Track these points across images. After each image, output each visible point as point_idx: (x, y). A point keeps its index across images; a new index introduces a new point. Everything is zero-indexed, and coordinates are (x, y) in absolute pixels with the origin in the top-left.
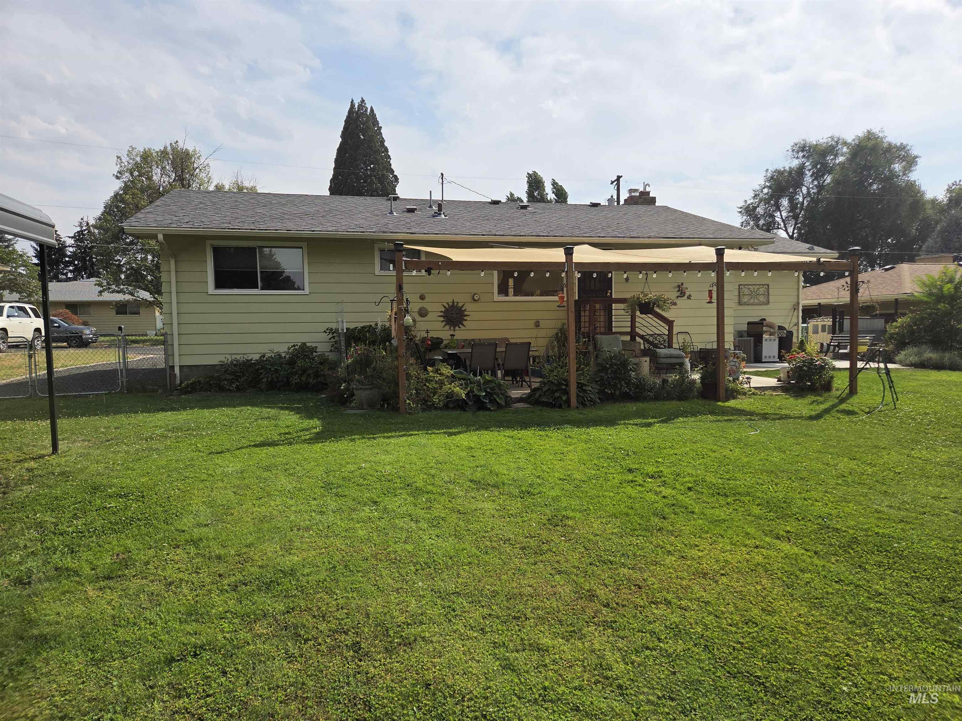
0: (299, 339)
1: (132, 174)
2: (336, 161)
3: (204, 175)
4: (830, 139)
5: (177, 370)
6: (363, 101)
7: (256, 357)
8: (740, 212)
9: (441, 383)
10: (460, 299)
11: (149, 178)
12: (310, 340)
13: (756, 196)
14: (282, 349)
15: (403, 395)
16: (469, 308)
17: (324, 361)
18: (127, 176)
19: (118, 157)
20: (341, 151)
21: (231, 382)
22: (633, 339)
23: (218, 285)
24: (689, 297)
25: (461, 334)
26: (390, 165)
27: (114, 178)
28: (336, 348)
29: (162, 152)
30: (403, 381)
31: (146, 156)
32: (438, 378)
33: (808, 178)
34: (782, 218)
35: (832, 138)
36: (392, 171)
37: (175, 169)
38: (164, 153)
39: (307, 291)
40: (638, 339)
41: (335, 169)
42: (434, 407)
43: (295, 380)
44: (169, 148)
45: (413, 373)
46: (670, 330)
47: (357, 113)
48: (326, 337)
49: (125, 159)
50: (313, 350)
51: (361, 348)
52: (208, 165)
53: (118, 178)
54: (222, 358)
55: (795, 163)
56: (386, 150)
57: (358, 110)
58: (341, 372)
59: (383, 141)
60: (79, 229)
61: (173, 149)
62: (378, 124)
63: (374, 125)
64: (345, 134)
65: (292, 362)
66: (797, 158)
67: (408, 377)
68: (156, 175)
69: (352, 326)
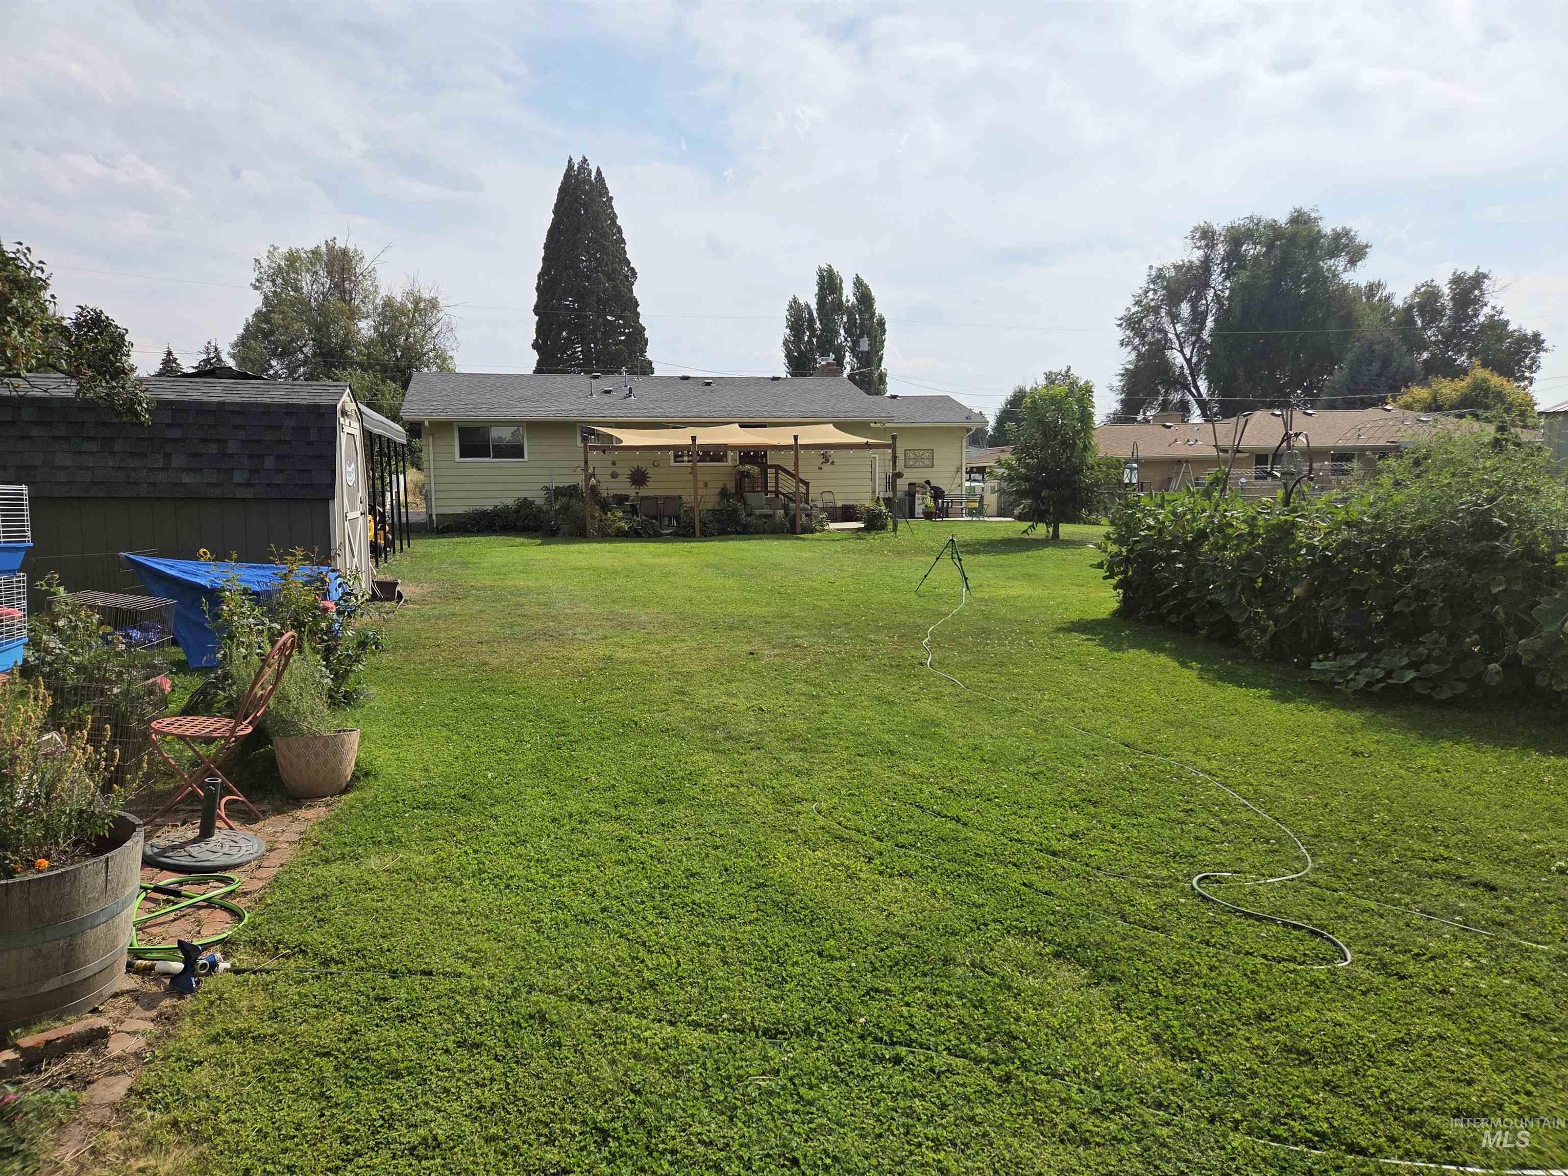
0: (522, 495)
1: (273, 281)
2: (546, 247)
3: (369, 283)
4: (1248, 221)
5: (434, 517)
6: (585, 160)
7: (491, 508)
8: (1120, 325)
9: (614, 521)
10: (643, 465)
11: (297, 289)
12: (529, 495)
13: (1139, 303)
14: (510, 502)
15: (589, 527)
16: (650, 471)
17: (539, 509)
18: (267, 286)
19: (256, 261)
20: (554, 233)
21: (473, 526)
22: (777, 496)
23: (462, 456)
24: (833, 463)
25: (644, 492)
26: (625, 253)
27: (251, 289)
28: (548, 501)
29: (313, 252)
30: (589, 520)
31: (292, 258)
32: (613, 518)
33: (1216, 276)
34: (1176, 334)
35: (1251, 218)
36: (628, 263)
37: (330, 273)
38: (315, 253)
39: (526, 458)
40: (781, 496)
41: (544, 259)
42: (608, 535)
43: (520, 523)
44: (323, 249)
45: (597, 514)
46: (807, 490)
47: (576, 177)
48: (542, 493)
49: (265, 263)
50: (532, 503)
51: (562, 501)
52: (374, 269)
53: (257, 288)
54: (466, 509)
55: (1196, 256)
56: (620, 231)
57: (579, 174)
58: (552, 514)
59: (614, 218)
60: (205, 357)
61: (330, 249)
62: (607, 192)
63: (601, 195)
64: (560, 209)
65: (517, 511)
66: (1199, 248)
67: (593, 517)
68: (306, 282)
69: (561, 485)
